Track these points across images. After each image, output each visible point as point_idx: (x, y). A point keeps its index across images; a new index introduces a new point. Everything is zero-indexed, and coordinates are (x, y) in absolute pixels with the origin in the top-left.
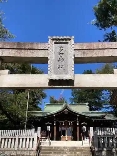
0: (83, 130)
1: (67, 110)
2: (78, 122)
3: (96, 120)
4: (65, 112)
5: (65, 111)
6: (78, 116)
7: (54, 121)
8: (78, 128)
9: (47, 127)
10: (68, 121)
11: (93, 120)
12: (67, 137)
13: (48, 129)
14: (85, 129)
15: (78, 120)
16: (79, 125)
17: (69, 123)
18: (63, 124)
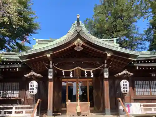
0: (122, 90)
1: (82, 42)
2: (107, 69)
3: (142, 67)
4: (75, 46)
5: (76, 43)
6: (109, 55)
7: (50, 70)
8: (107, 85)
9: (30, 85)
10: (83, 69)
11: (137, 66)
12: (79, 105)
13: (30, 89)
14: (126, 88)
15: (106, 65)
16: (109, 77)
17: (86, 74)
18: (71, 76)
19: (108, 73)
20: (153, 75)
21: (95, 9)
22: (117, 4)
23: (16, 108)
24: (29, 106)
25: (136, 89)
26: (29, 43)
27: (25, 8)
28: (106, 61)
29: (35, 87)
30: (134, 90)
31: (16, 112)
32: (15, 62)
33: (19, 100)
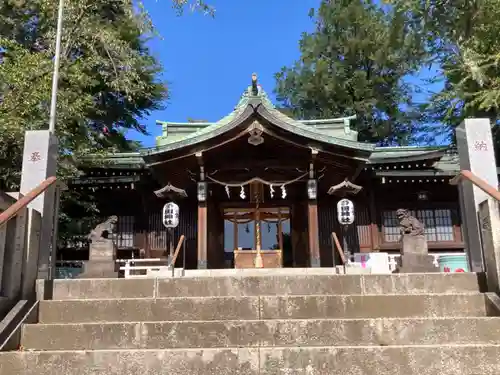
0: (340, 217)
1: (262, 128)
2: (314, 182)
3: (394, 178)
4: (248, 135)
5: (250, 129)
6: (315, 151)
7: (200, 184)
8: (314, 213)
9: (164, 209)
10: (267, 183)
11: (383, 176)
12: (259, 254)
13: (166, 217)
14: (348, 214)
15: (312, 173)
16: (318, 196)
17: (272, 190)
18: (243, 196)
19: (315, 189)
20: (420, 197)
21: (303, 44)
22: (355, 32)
23: (131, 264)
24: (158, 260)
25: (387, 229)
26: (144, 132)
27: (134, 49)
28: (312, 166)
29: (174, 212)
30: (380, 230)
31: (132, 272)
32: (128, 171)
33: (134, 251)
